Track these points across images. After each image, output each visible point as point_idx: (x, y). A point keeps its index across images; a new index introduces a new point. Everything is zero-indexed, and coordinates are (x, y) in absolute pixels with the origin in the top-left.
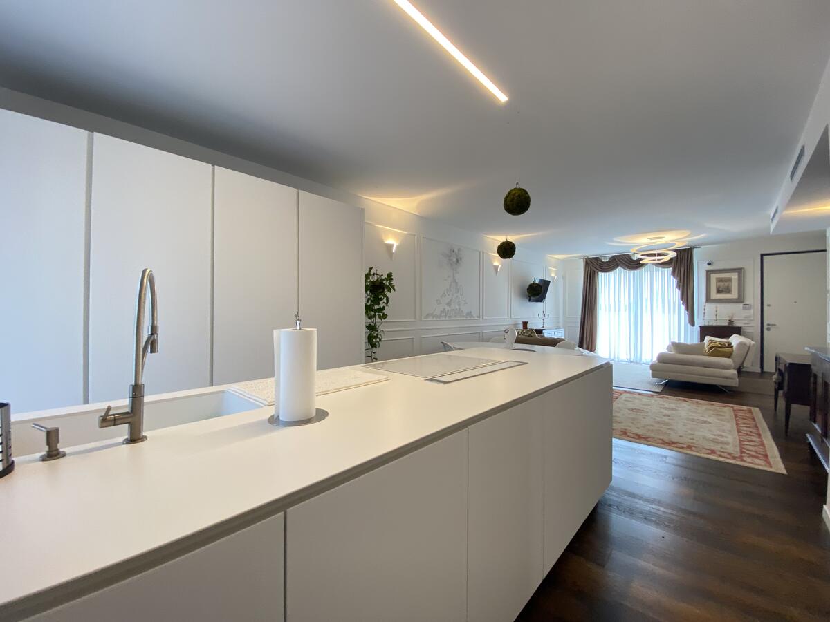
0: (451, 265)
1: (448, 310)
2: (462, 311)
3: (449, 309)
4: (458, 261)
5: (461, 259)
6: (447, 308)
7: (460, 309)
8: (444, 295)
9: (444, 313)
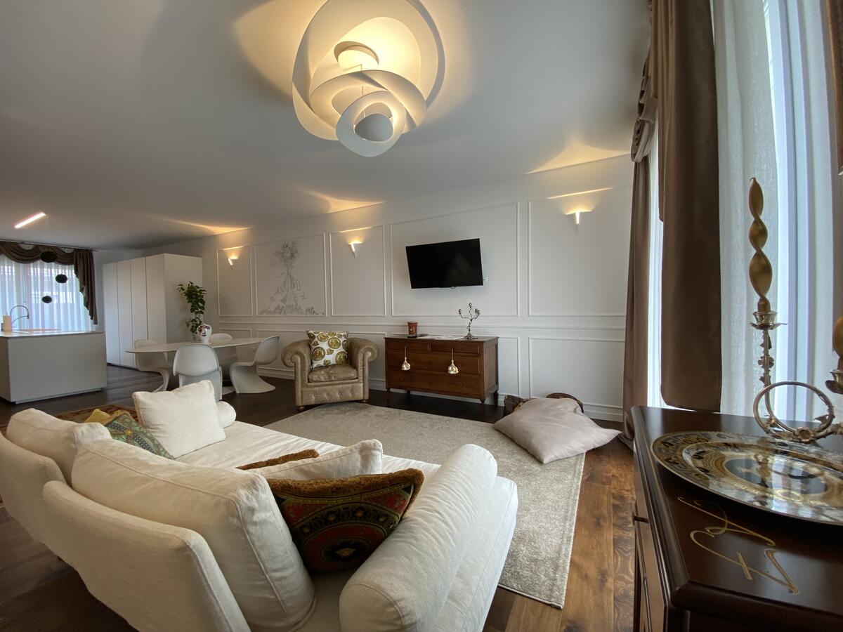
0: (285, 261)
1: (283, 307)
2: (300, 307)
3: (284, 305)
4: (292, 255)
5: (296, 252)
6: (281, 304)
7: (297, 305)
8: (278, 292)
9: (279, 310)
